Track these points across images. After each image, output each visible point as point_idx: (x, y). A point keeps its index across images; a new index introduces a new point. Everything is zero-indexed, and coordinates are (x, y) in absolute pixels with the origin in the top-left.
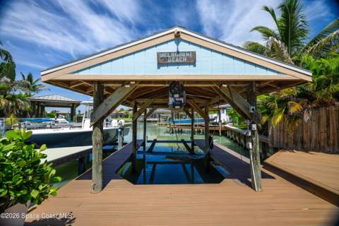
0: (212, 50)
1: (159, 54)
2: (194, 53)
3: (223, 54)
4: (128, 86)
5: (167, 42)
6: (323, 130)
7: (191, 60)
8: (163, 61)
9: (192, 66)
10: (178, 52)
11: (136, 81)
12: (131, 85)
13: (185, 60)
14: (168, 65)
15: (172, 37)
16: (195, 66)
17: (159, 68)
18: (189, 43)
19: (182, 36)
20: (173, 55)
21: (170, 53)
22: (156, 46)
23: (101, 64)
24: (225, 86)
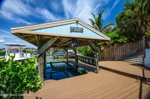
0: (87, 28)
1: (71, 27)
2: (83, 29)
3: (90, 30)
4: (56, 38)
5: (74, 23)
6: (108, 54)
7: (82, 31)
8: (72, 30)
9: (82, 33)
10: (78, 28)
11: (59, 37)
12: (57, 38)
13: (80, 31)
14: (74, 32)
15: (75, 21)
16: (83, 33)
17: (71, 33)
18: (81, 25)
19: (79, 22)
20: (76, 28)
21: (75, 28)
22: (70, 24)
23: (46, 28)
24: (90, 40)
